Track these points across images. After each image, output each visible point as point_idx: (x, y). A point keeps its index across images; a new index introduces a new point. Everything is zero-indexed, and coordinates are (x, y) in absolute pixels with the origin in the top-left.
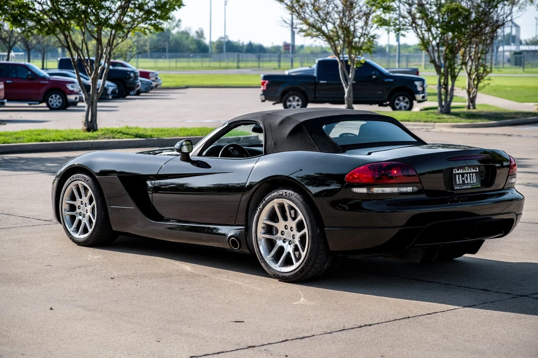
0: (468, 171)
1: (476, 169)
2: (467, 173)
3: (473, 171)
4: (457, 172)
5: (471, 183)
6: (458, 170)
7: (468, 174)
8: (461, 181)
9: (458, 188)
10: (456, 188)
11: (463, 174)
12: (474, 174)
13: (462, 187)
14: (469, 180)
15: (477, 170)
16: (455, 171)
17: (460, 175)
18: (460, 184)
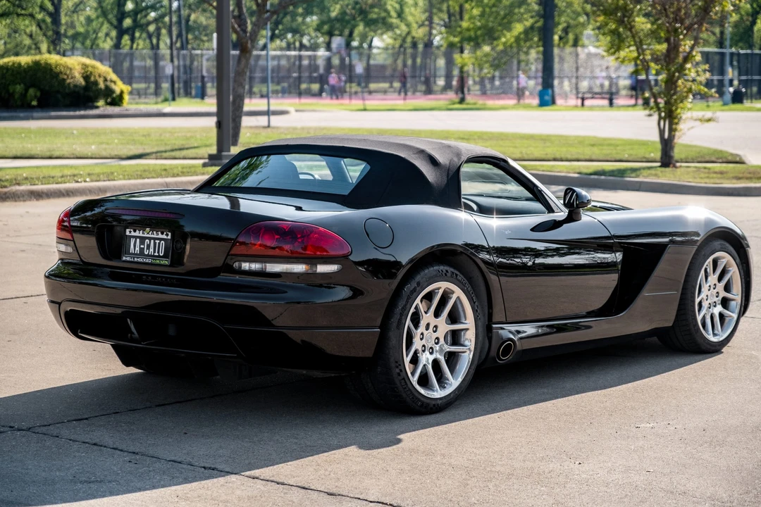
0: (152, 236)
1: (167, 235)
2: (150, 239)
3: (160, 236)
4: (133, 234)
5: (154, 256)
6: (135, 231)
7: (152, 241)
8: (137, 249)
9: (128, 259)
10: (124, 258)
11: (142, 239)
12: (162, 242)
13: (136, 259)
14: (152, 250)
15: (169, 237)
16: (130, 232)
17: (138, 240)
18: (134, 254)
